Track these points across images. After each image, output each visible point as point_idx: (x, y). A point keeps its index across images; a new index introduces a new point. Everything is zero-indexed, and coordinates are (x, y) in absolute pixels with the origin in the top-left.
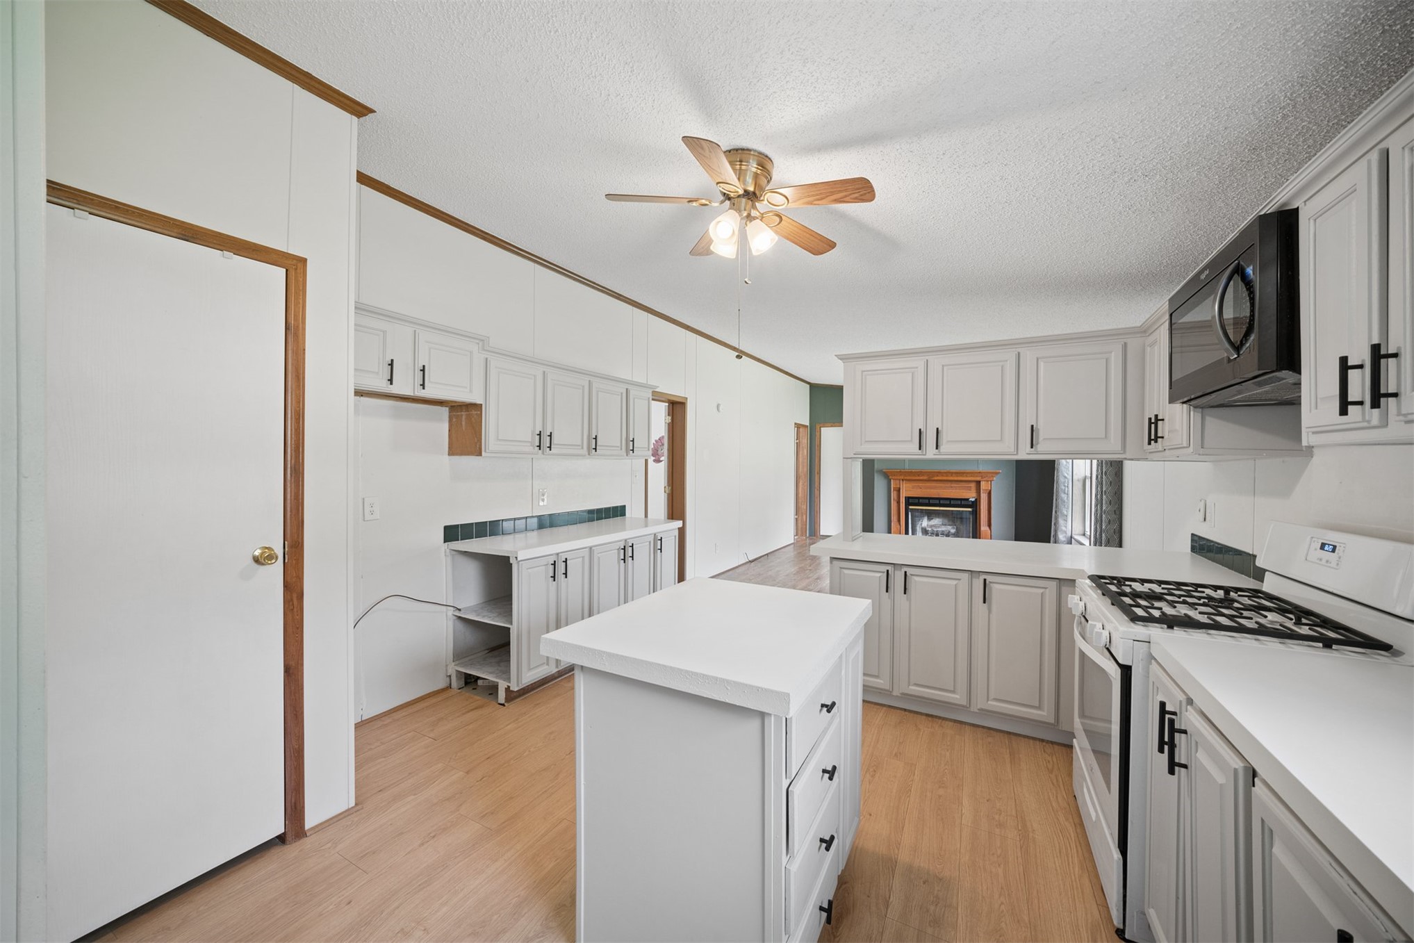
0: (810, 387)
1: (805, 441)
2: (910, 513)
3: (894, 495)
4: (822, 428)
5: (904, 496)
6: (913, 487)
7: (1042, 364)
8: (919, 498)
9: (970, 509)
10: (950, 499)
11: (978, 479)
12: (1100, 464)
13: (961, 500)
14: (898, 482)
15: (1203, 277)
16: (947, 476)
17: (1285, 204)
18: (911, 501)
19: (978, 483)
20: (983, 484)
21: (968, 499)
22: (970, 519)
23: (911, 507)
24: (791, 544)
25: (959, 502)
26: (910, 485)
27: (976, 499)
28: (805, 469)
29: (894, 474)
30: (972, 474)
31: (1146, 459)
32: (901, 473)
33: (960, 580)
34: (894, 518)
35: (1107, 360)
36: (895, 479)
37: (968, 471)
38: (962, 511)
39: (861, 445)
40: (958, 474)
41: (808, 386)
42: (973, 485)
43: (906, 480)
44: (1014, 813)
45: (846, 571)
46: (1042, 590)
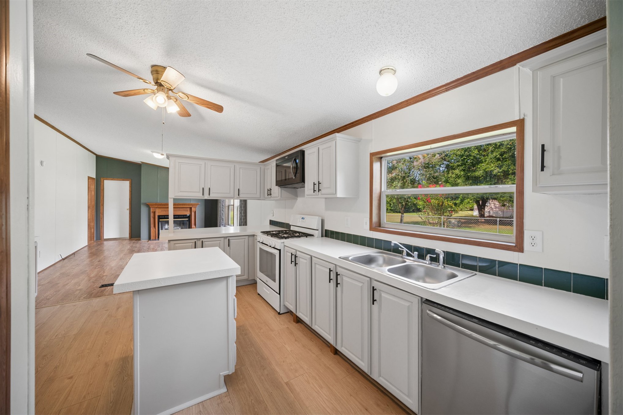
0: (96, 156)
1: (93, 187)
2: (160, 223)
3: (152, 215)
4: (105, 180)
5: (157, 215)
6: (162, 211)
7: (241, 170)
8: (164, 216)
9: (187, 219)
10: (179, 215)
11: (191, 206)
12: (241, 201)
13: (184, 215)
14: (154, 209)
15: (286, 158)
16: (178, 205)
17: (303, 149)
18: (160, 217)
19: (191, 208)
20: (193, 209)
21: (186, 215)
22: (187, 223)
23: (160, 220)
24: (86, 246)
25: (183, 217)
26: (160, 210)
27: (190, 215)
28: (93, 203)
29: (153, 205)
30: (189, 205)
31: (264, 200)
32: (156, 204)
33: (220, 240)
34: (152, 225)
35: (257, 171)
36: (153, 207)
37: (187, 203)
38: (184, 220)
39: (178, 193)
40: (183, 204)
41: (95, 156)
42: (189, 209)
43: (158, 208)
44: (247, 304)
45: (177, 245)
46: (244, 239)
